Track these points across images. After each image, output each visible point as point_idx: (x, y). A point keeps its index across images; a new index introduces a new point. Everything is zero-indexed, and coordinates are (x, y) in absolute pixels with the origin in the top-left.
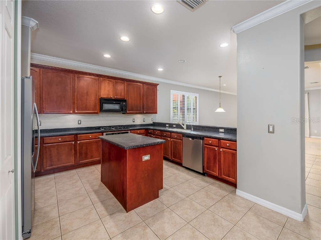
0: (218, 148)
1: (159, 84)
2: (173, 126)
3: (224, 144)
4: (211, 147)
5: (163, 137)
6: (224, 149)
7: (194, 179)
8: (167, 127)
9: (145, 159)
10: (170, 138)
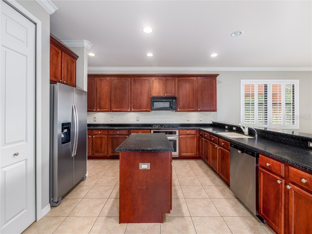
0: (284, 181)
1: (218, 75)
2: (233, 128)
3: (295, 175)
4: (271, 174)
5: (211, 142)
6: (296, 187)
7: (238, 219)
8: (226, 129)
9: (142, 167)
10: (218, 145)
